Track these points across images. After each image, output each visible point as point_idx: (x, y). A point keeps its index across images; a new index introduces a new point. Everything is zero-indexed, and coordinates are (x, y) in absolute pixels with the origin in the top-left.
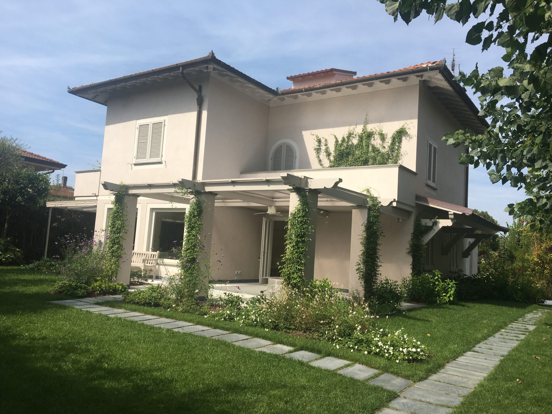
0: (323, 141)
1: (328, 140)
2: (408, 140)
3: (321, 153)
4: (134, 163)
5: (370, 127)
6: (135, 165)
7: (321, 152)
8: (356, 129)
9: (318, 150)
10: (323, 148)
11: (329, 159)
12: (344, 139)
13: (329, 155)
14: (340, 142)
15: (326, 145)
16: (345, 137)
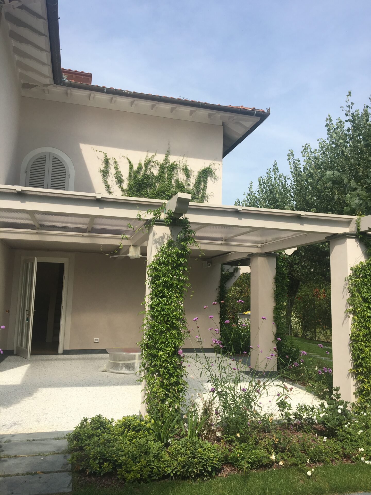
0: (111, 162)
1: (118, 163)
2: (213, 182)
3: (108, 177)
5: (173, 159)
7: (109, 175)
8: (155, 157)
9: (105, 173)
10: (112, 171)
11: (120, 186)
12: (140, 165)
13: (120, 181)
14: (135, 168)
15: (116, 168)
16: (143, 163)
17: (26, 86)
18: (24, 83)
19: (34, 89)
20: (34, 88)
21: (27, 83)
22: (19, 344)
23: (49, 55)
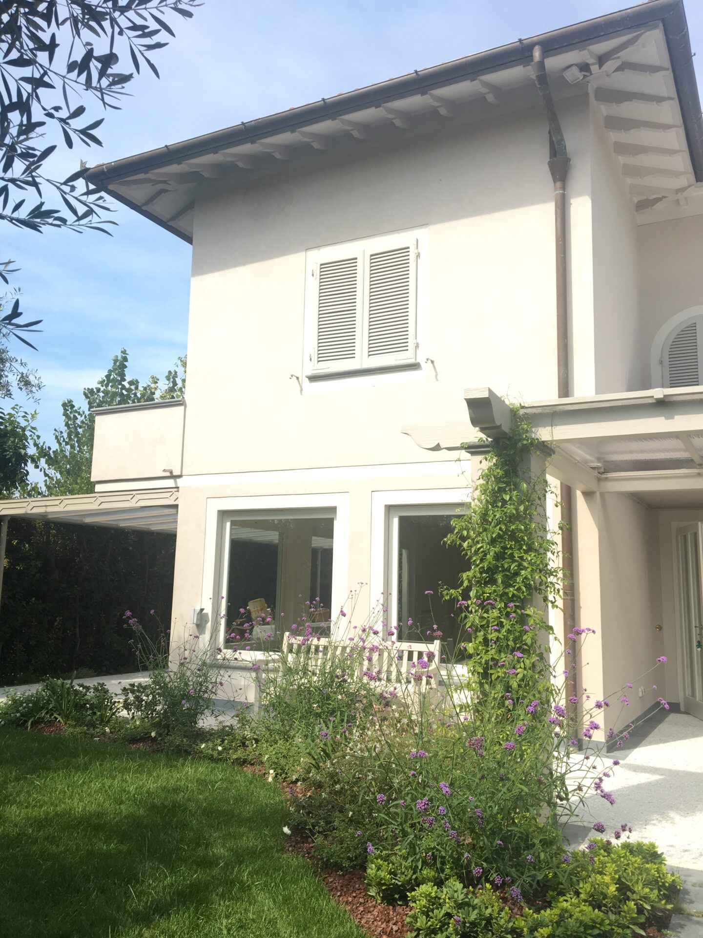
4: (310, 373)
6: (313, 378)
17: (643, 205)
18: (638, 202)
19: (658, 206)
20: (658, 204)
21: (645, 198)
22: (688, 692)
23: (682, 132)
